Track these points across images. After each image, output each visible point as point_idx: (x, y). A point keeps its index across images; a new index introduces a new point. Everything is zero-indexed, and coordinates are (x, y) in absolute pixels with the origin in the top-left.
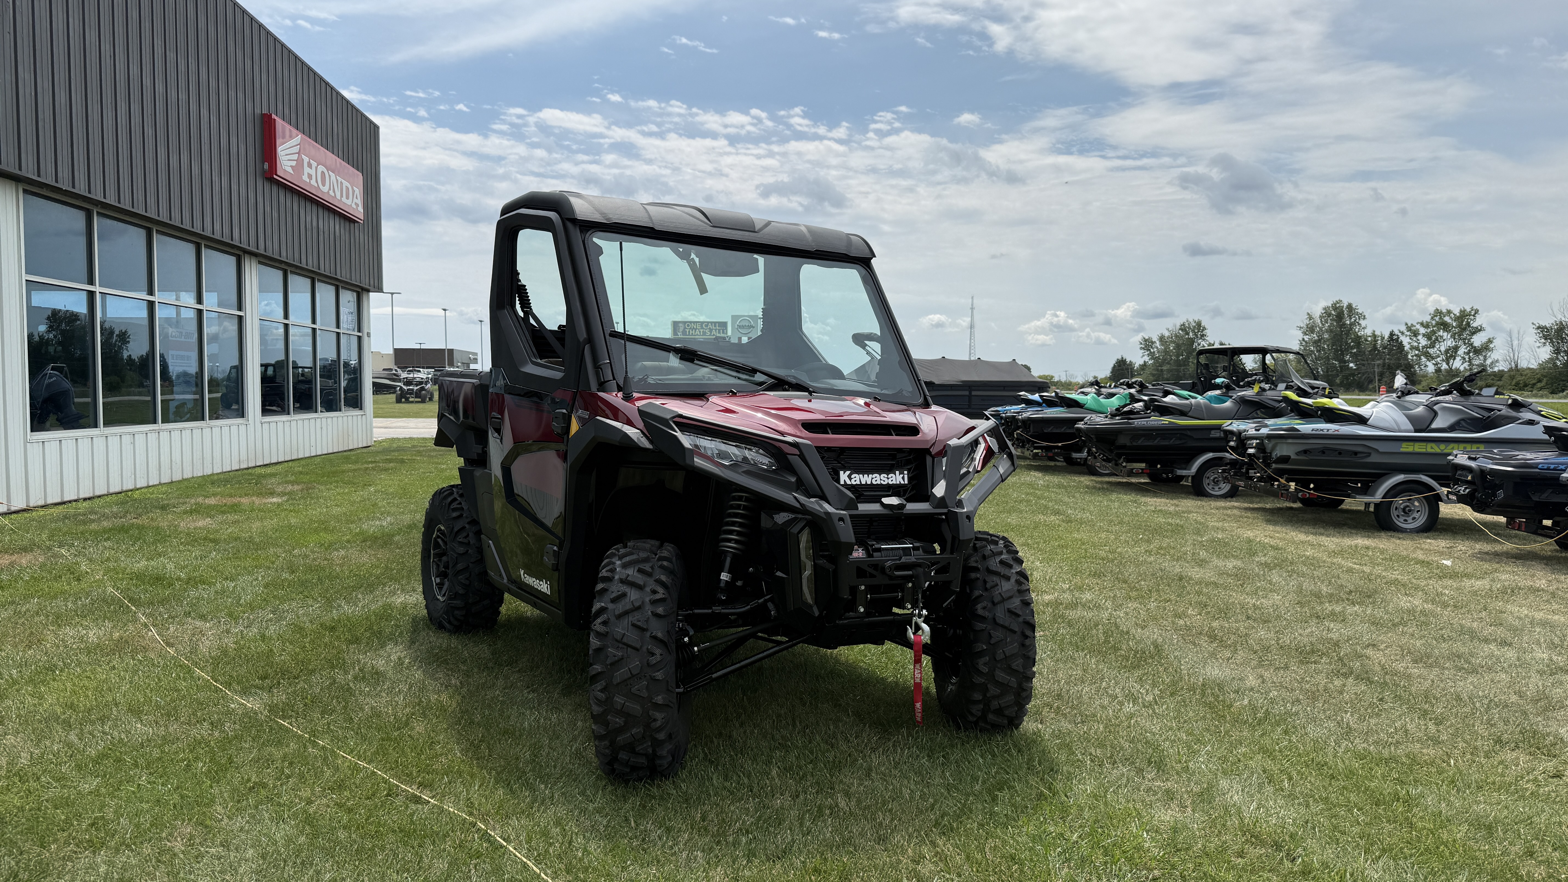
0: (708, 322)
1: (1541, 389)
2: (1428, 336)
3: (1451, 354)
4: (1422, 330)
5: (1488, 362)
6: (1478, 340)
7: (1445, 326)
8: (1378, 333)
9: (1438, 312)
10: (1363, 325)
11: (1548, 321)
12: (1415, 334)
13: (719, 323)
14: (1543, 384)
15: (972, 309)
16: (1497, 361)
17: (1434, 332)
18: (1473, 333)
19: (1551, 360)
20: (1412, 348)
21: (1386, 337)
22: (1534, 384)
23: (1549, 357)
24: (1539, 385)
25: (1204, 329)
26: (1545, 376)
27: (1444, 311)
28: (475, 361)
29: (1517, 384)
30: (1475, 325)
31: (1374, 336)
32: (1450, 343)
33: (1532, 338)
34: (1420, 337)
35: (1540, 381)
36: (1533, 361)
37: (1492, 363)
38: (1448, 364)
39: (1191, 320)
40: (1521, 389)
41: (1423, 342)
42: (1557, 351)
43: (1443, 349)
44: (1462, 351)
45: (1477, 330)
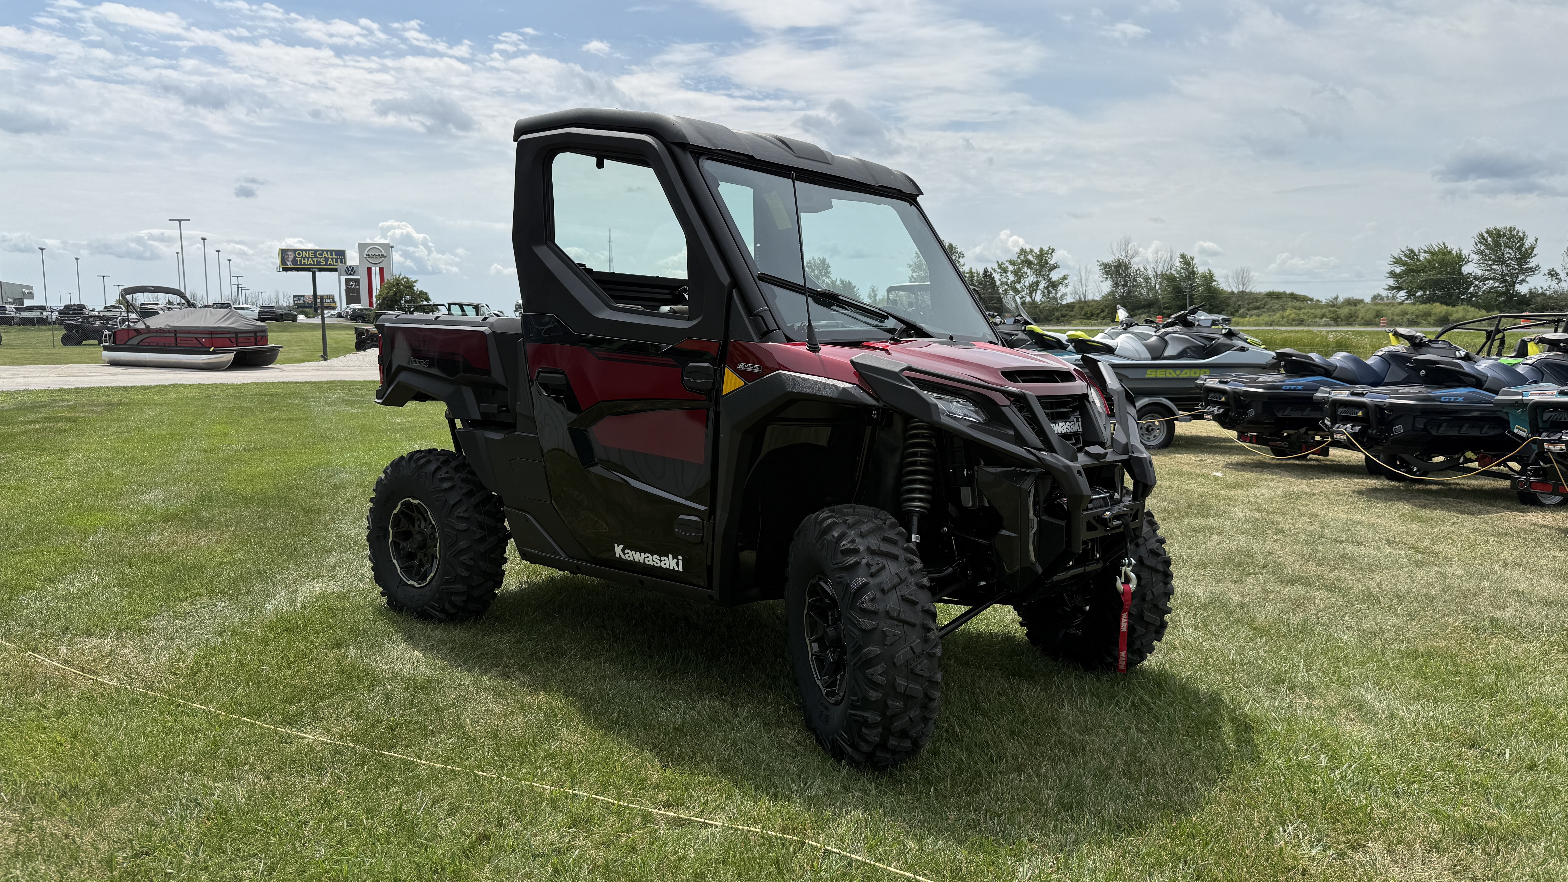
0: (323, 251)
1: (1104, 318)
2: (1015, 273)
3: (1033, 288)
4: (1011, 268)
5: (1059, 295)
6: (1055, 276)
7: (1029, 264)
8: (974, 270)
9: (1023, 251)
10: (962, 263)
11: (1109, 259)
12: (1005, 271)
13: (336, 251)
14: (1105, 313)
15: (610, 242)
16: (1066, 294)
17: (1020, 269)
18: (1050, 270)
19: (1112, 293)
20: (1002, 283)
21: (981, 274)
22: (1098, 314)
23: (1109, 290)
24: (1102, 315)
25: (828, 266)
26: (1107, 307)
27: (1028, 250)
28: (31, 296)
29: (1086, 314)
30: (1052, 262)
31: (971, 272)
32: (1032, 278)
33: (1097, 274)
34: (1009, 274)
35: (1103, 311)
36: (1097, 294)
37: (1062, 296)
38: (1031, 297)
39: (816, 258)
40: (1089, 319)
41: (1012, 278)
42: (1116, 285)
43: (1027, 284)
44: (1042, 285)
45: (1055, 267)
